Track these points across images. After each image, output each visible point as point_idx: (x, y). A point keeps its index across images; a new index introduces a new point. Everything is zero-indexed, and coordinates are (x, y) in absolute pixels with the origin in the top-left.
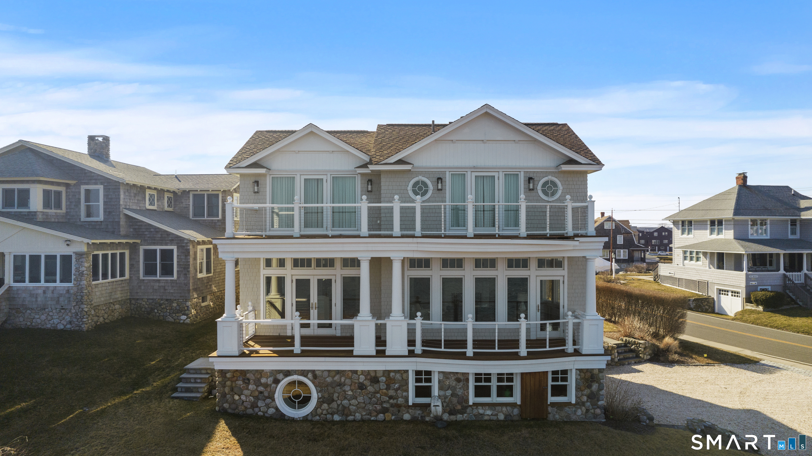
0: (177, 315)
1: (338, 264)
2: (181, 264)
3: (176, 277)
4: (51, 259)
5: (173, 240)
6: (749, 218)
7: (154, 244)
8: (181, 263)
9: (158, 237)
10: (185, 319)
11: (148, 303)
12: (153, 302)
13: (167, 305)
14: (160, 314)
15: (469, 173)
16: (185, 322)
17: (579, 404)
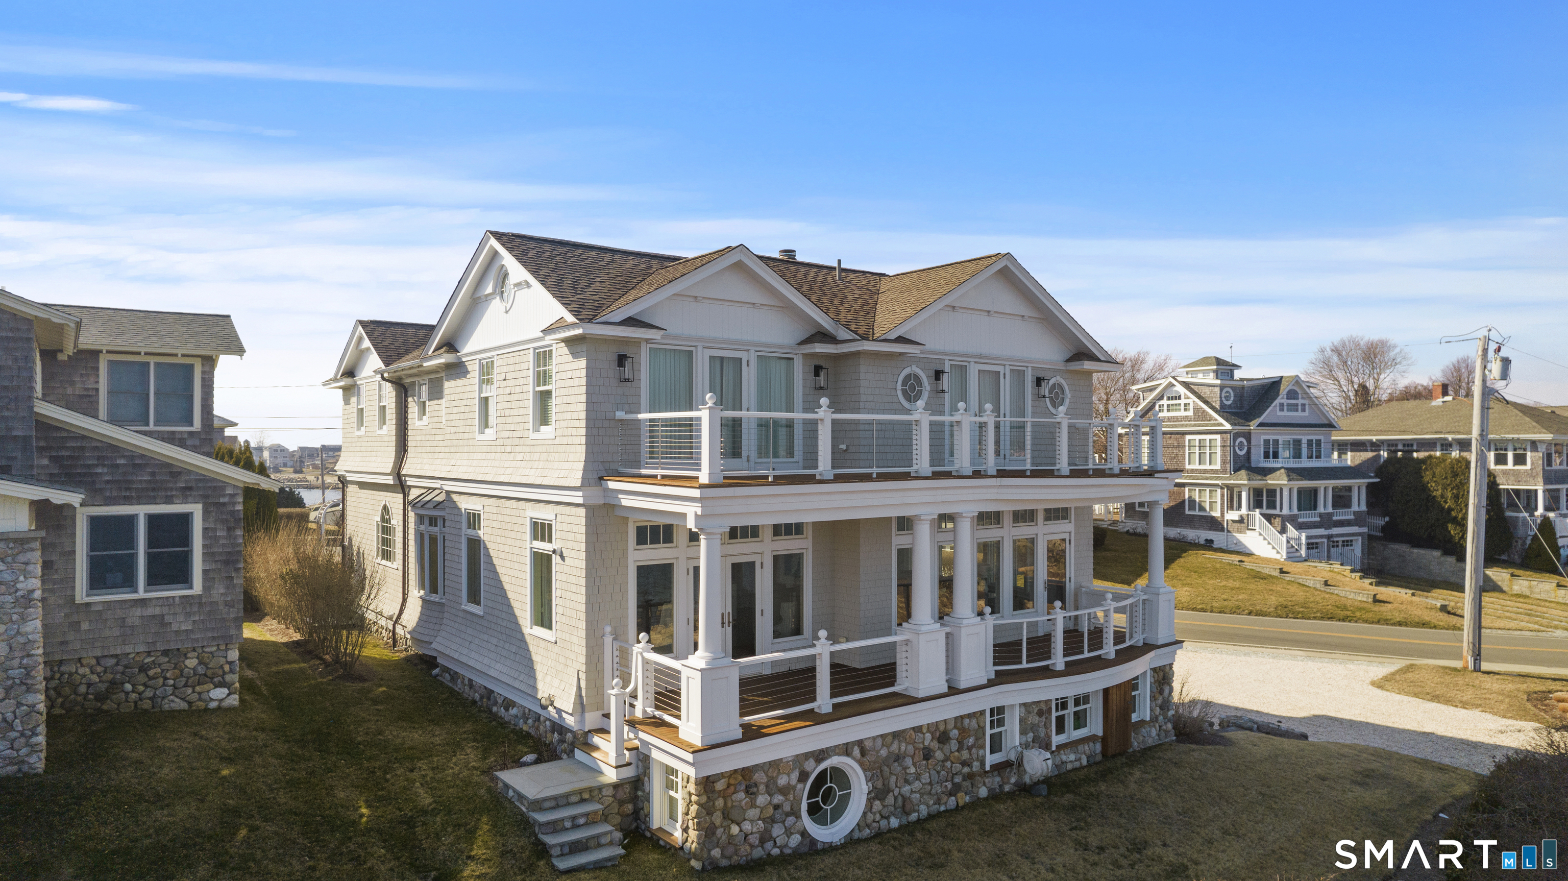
0: (198, 689)
2: (213, 553)
3: (201, 588)
5: (190, 489)
7: (127, 500)
8: (215, 550)
9: (141, 481)
10: (224, 696)
11: (99, 669)
12: (117, 664)
13: (164, 667)
14: (140, 694)
16: (226, 704)
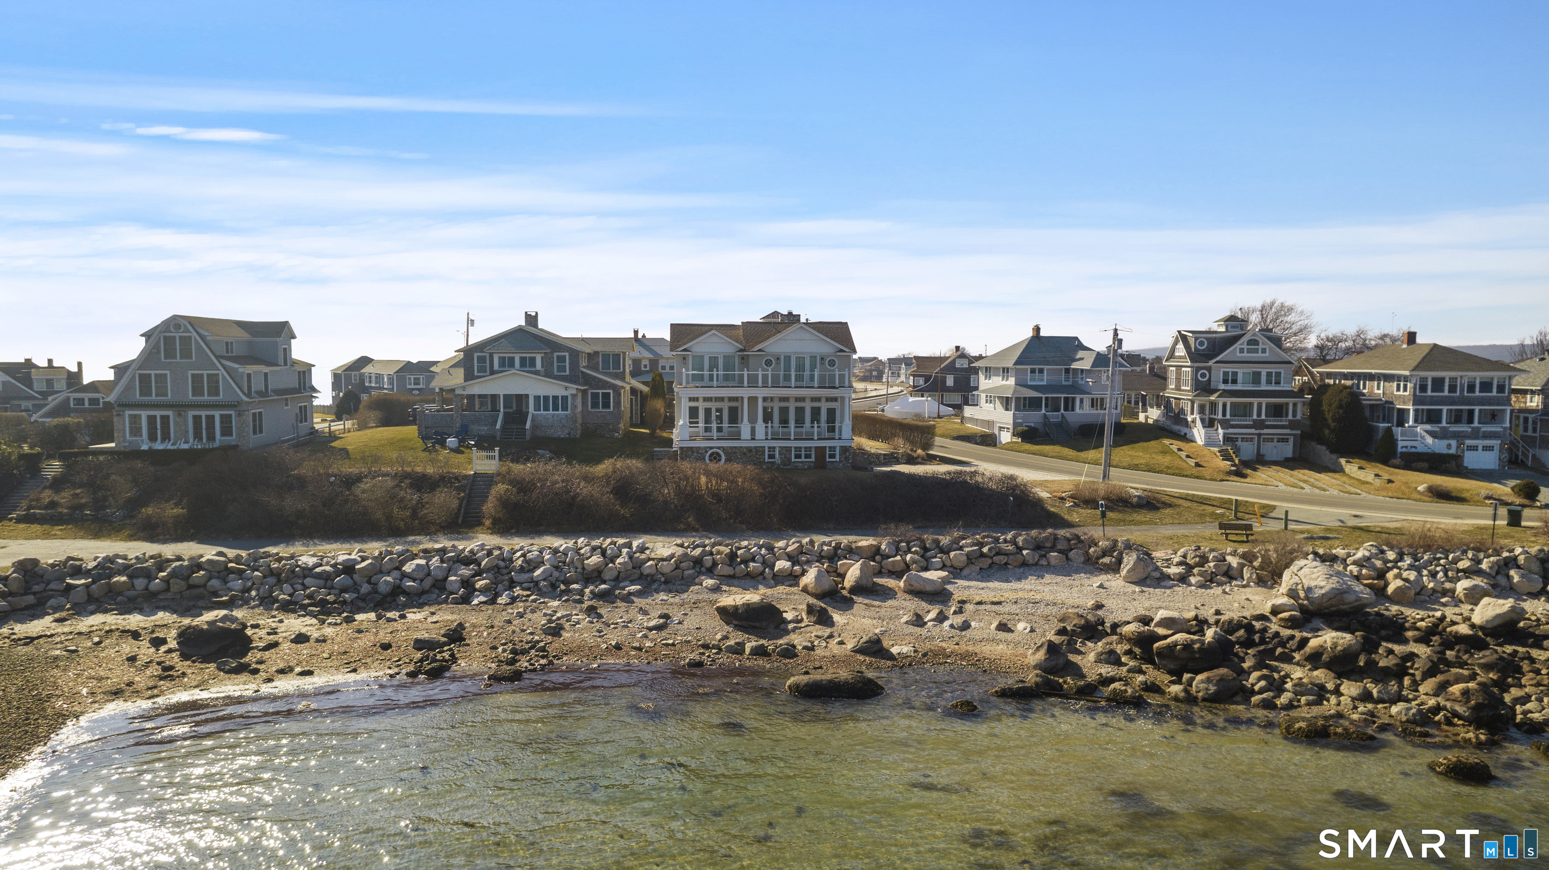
0: (612, 432)
1: (726, 400)
2: (615, 402)
3: (612, 409)
4: (555, 398)
5: (610, 387)
6: (1029, 367)
7: (598, 389)
9: (600, 385)
10: (617, 435)
11: (593, 425)
12: (596, 425)
13: (605, 426)
14: (601, 432)
17: (840, 461)
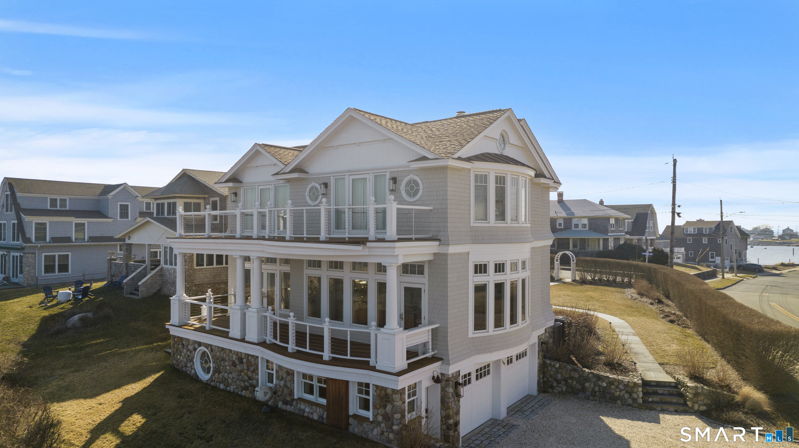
15: (347, 177)
17: (376, 422)
